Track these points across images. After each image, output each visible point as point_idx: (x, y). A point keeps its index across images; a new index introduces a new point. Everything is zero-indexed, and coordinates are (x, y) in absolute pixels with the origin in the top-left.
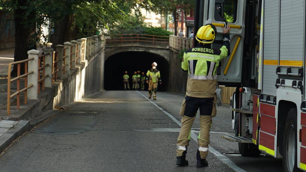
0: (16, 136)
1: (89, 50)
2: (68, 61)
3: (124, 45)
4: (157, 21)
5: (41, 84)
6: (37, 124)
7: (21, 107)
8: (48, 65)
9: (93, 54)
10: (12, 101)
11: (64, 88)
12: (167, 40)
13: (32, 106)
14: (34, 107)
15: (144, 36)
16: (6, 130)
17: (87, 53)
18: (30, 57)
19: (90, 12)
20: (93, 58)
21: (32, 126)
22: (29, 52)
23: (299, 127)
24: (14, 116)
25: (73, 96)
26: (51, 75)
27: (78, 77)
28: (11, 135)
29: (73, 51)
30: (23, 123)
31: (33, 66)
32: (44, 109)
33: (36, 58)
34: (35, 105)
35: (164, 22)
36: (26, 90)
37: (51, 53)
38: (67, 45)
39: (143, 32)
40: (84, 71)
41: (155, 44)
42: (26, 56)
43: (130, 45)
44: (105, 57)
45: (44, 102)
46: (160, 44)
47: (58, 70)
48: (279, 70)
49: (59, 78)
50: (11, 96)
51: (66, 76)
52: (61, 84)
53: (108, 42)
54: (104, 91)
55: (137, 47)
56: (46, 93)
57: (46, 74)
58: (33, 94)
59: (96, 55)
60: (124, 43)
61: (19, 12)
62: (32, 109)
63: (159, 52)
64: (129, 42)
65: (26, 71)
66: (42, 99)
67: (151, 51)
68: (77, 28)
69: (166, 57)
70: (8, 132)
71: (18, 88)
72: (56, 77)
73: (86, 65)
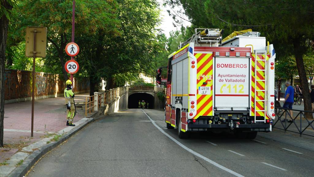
0: (88, 123)
1: (121, 93)
2: (111, 96)
3: (136, 90)
4: (150, 81)
5: (99, 105)
6: (97, 119)
7: (91, 113)
8: (102, 98)
9: (123, 94)
10: (88, 111)
11: (109, 107)
12: (153, 88)
13: (95, 113)
14: (96, 113)
15: (144, 87)
16: (85, 121)
17: (120, 93)
18: (95, 95)
19: (121, 77)
20: (123, 95)
21: (95, 120)
22: (94, 93)
23: (181, 117)
24: (88, 116)
25: (114, 110)
26: (103, 102)
27: (116, 103)
28: (86, 123)
29: (113, 93)
30: (91, 119)
31: (96, 98)
32: (100, 114)
33: (97, 95)
34: (97, 113)
35: (153, 81)
36: (93, 107)
37: (103, 93)
38: (111, 90)
39: (144, 85)
40: (118, 100)
41: (149, 90)
42: (94, 94)
43: (138, 90)
44: (129, 95)
45: (100, 112)
46: (150, 90)
47: (107, 100)
48: (176, 98)
49: (107, 103)
50: (87, 109)
51: (110, 102)
52: (108, 105)
53: (129, 89)
54: (128, 109)
55: (141, 91)
56: (101, 109)
57: (101, 101)
58: (96, 109)
59: (124, 95)
60: (136, 89)
61: (91, 77)
62: (95, 114)
63: (150, 93)
64: (138, 89)
65: (93, 100)
66: (99, 111)
67: (147, 93)
68: (116, 83)
69: (153, 95)
70: (85, 122)
71: (90, 106)
72: (106, 103)
73: (119, 98)
